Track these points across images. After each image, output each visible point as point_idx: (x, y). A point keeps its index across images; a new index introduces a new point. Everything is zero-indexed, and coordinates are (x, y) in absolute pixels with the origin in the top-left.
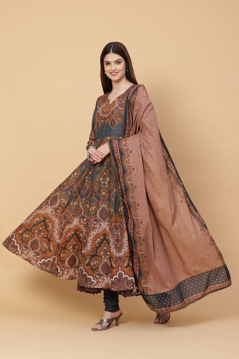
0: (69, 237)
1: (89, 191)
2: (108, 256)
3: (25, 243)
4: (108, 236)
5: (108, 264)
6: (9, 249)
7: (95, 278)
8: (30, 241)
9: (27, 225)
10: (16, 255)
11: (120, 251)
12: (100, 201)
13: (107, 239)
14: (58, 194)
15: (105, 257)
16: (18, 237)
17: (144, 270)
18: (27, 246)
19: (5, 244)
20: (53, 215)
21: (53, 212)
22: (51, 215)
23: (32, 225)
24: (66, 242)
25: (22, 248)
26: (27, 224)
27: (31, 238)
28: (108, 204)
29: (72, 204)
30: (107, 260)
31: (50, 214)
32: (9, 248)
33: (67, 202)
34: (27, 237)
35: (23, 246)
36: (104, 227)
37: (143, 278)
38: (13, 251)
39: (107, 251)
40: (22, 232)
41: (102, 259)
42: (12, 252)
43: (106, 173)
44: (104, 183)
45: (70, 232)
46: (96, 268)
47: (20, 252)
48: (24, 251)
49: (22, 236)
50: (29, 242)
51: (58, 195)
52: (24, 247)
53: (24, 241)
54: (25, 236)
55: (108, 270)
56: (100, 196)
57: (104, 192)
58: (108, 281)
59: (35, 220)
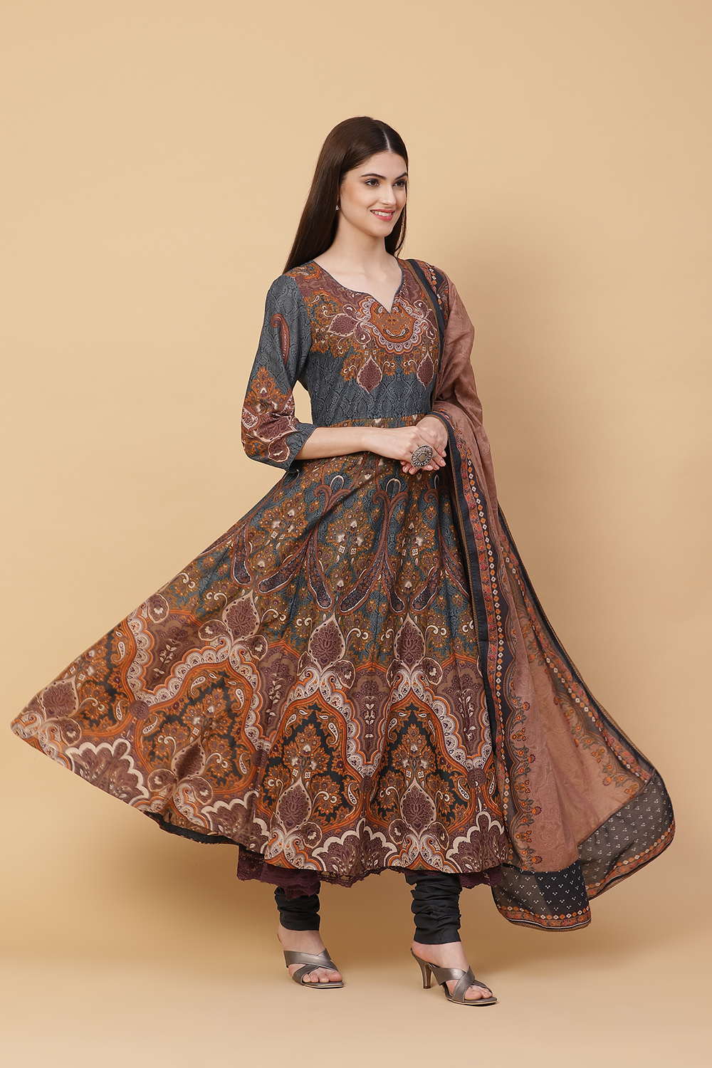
0: (292, 727)
1: (365, 585)
2: (424, 770)
3: (159, 763)
4: (421, 711)
5: (423, 795)
6: (109, 789)
7: (392, 838)
8: (176, 756)
9: (169, 705)
10: (132, 805)
11: (474, 751)
12: (399, 607)
13: (420, 722)
14: (249, 599)
15: (414, 775)
16: (140, 747)
17: (525, 799)
18: (168, 773)
19: (94, 776)
20: (246, 664)
21: (246, 653)
22: (242, 663)
23: (187, 701)
24: (282, 742)
25: (152, 780)
26: (167, 701)
27: (179, 745)
28: (419, 617)
29: (300, 623)
30: (420, 784)
31: (238, 660)
32: (111, 787)
33: (285, 618)
34: (166, 742)
35: (155, 775)
36: (411, 684)
37: (522, 823)
38: (125, 795)
39: (418, 757)
40: (155, 728)
41: (404, 780)
42: (121, 799)
43: (414, 524)
44: (407, 553)
45: (296, 711)
46: (393, 807)
47: (147, 795)
48: (157, 790)
49: (154, 741)
50: (174, 759)
51: (252, 601)
52: (157, 777)
53: (159, 758)
54: (160, 741)
55: (421, 813)
56: (399, 594)
57: (408, 580)
58: (423, 848)
59: (193, 686)
